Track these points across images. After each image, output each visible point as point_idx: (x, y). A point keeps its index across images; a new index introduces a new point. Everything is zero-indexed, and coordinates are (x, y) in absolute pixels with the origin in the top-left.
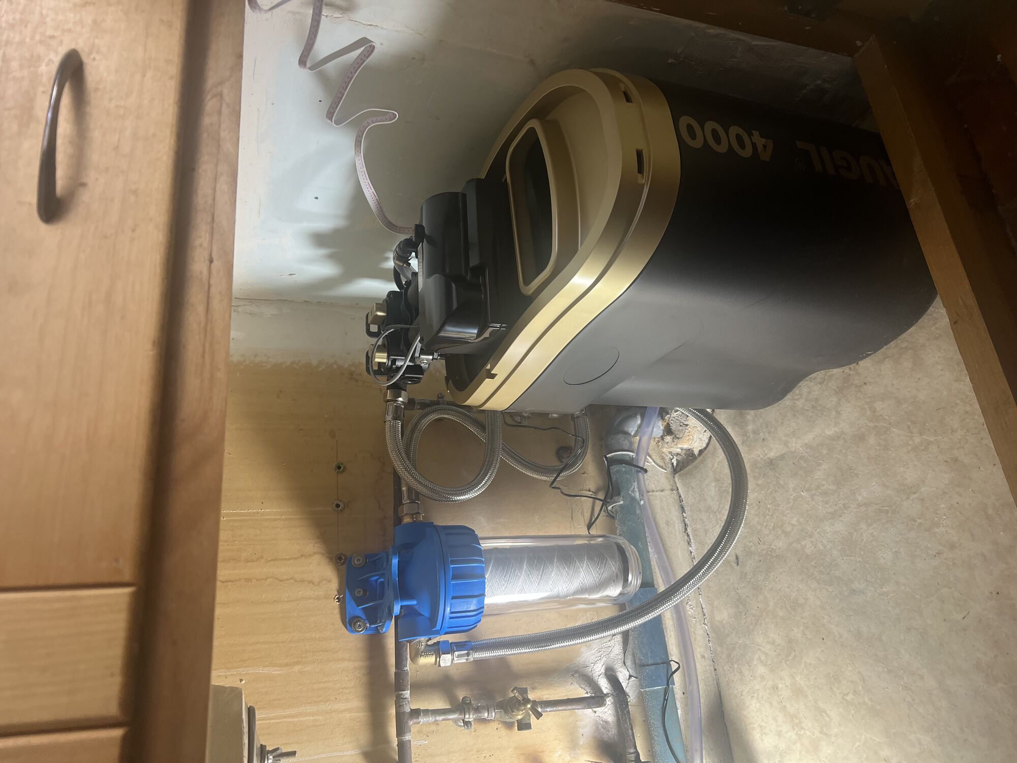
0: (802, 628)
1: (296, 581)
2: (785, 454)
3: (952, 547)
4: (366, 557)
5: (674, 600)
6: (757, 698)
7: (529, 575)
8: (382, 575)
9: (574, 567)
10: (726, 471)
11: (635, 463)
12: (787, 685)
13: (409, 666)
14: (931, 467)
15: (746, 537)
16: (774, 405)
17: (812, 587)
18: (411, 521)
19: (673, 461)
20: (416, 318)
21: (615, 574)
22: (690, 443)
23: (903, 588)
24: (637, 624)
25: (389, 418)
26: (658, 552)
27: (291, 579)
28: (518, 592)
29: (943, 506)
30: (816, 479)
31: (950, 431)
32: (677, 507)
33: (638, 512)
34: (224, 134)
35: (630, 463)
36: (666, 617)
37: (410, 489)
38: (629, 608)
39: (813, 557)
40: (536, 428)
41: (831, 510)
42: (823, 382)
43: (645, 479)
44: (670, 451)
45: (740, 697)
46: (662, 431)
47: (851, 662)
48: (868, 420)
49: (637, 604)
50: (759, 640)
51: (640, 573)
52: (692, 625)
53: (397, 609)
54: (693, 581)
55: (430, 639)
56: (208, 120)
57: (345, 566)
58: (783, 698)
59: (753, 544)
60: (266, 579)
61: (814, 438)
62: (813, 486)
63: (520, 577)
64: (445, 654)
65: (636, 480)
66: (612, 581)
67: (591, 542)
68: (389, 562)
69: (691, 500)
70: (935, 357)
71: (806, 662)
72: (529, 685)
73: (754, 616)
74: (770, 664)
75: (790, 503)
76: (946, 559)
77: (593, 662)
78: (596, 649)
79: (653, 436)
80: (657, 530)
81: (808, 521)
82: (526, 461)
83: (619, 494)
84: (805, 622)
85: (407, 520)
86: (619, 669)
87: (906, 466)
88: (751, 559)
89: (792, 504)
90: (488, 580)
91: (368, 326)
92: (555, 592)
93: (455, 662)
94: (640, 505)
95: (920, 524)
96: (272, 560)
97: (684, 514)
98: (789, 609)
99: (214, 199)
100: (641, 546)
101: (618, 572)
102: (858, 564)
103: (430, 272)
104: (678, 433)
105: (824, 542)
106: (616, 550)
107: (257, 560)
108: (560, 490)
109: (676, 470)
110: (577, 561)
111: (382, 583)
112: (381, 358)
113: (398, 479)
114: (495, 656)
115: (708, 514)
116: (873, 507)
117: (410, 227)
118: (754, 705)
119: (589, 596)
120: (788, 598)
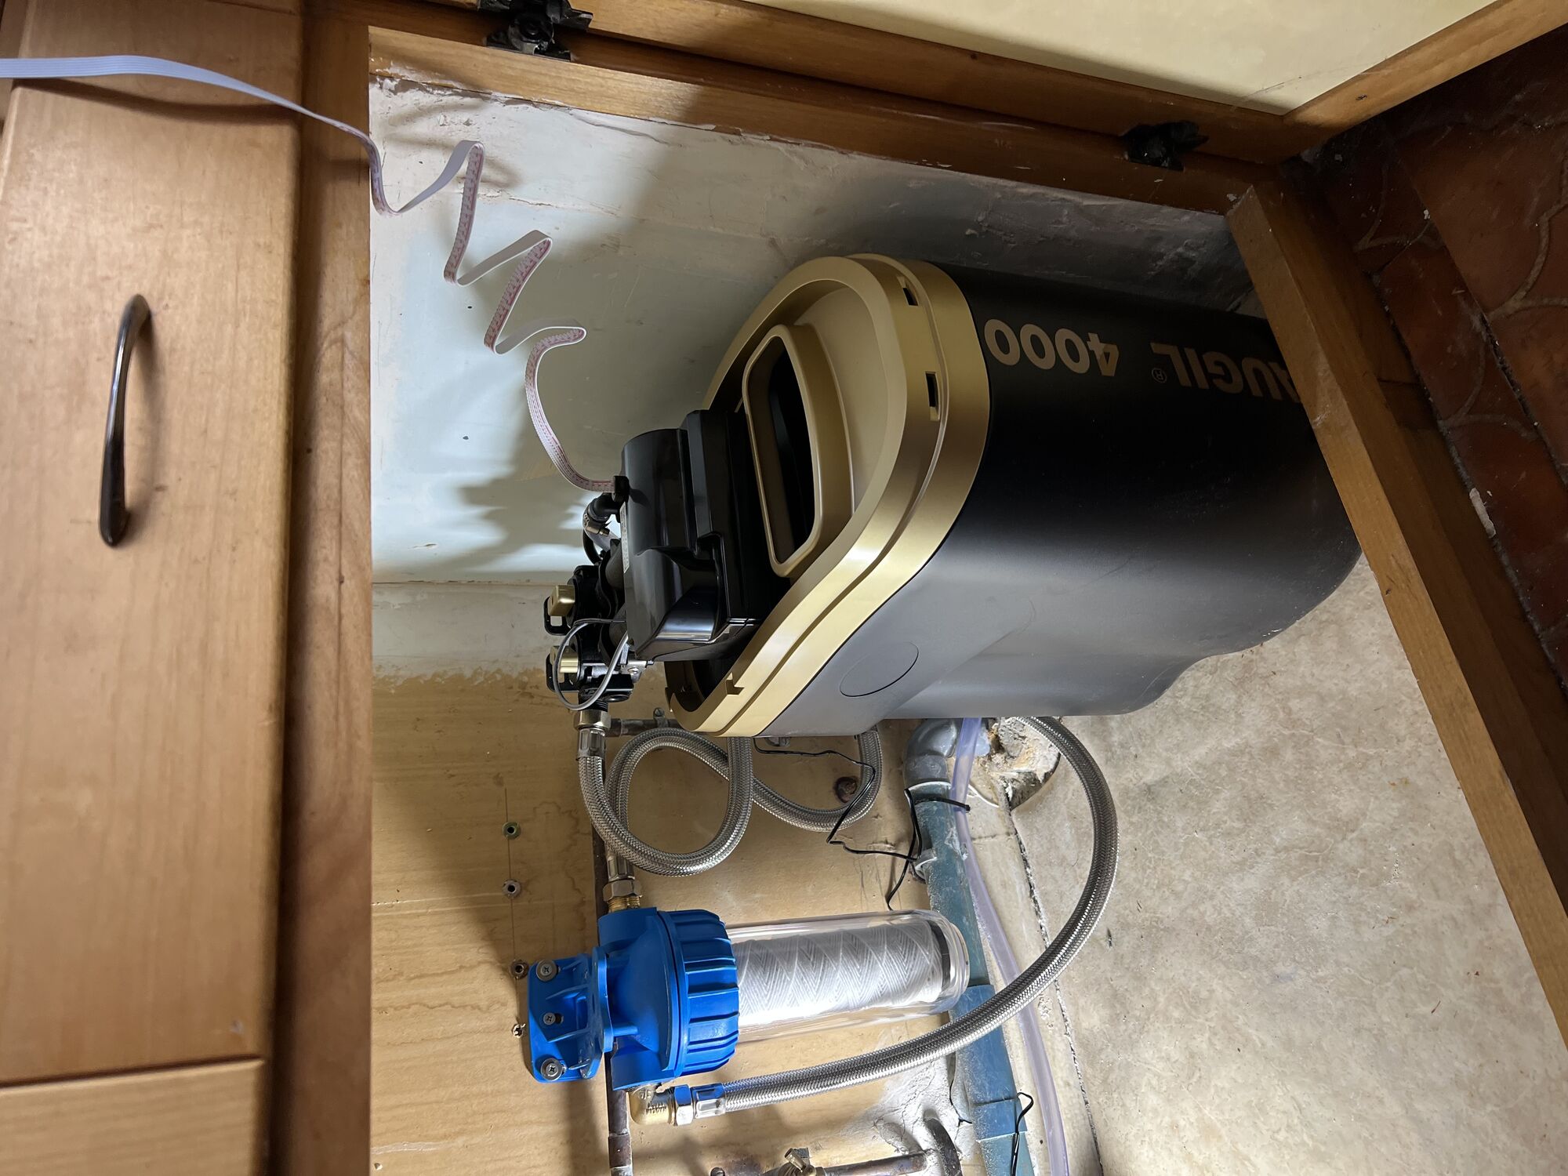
0: (1207, 1035)
1: (453, 1007)
2: (1168, 777)
3: (1410, 908)
4: (558, 964)
5: (1019, 1003)
6: (1149, 1143)
7: (802, 979)
8: (584, 991)
9: (869, 962)
10: (1084, 803)
11: (951, 799)
12: (1192, 1120)
13: (629, 1127)
14: (1372, 792)
15: (1119, 901)
16: (1148, 706)
17: (1219, 972)
18: (622, 908)
19: (1007, 790)
20: (619, 608)
21: (930, 969)
22: (1031, 762)
23: (1346, 969)
24: (966, 1042)
25: (584, 752)
26: (993, 930)
27: (447, 1004)
28: (788, 1005)
29: (1393, 849)
30: (1214, 813)
31: (1396, 740)
32: (1017, 860)
33: (959, 871)
34: (350, 396)
35: (942, 798)
36: (1010, 1026)
37: (619, 860)
38: (953, 1018)
39: (1218, 928)
40: (802, 754)
41: (1237, 858)
42: (1215, 672)
43: (968, 819)
44: (1003, 775)
45: (1124, 1143)
46: (989, 748)
47: (1280, 1083)
48: (1282, 726)
49: (966, 1012)
50: (1146, 1055)
51: (967, 963)
52: (1049, 1037)
53: (608, 1043)
54: (1044, 973)
55: (660, 1085)
56: (325, 379)
57: (526, 980)
58: (1187, 1141)
59: (1131, 911)
60: (409, 1007)
61: (1207, 753)
62: (1210, 824)
63: (789, 983)
64: (683, 1105)
65: (954, 824)
66: (926, 981)
67: (893, 922)
68: (592, 970)
69: (1037, 849)
70: (1367, 635)
71: (1216, 1085)
72: (811, 1143)
73: (1138, 1019)
74: (1165, 1091)
75: (1180, 849)
76: (1403, 926)
77: (904, 1102)
78: (908, 1083)
79: (976, 755)
80: (990, 896)
81: (1206, 875)
82: (790, 805)
83: (930, 846)
84: (1212, 1025)
85: (617, 906)
86: (944, 1111)
87: (1338, 793)
88: (1128, 934)
89: (1182, 850)
90: (742, 990)
91: (547, 618)
92: (842, 1002)
93: (699, 1117)
94: (962, 861)
95: (1363, 876)
96: (417, 977)
97: (1028, 869)
98: (1189, 1007)
99: (340, 491)
100: (967, 923)
101: (935, 967)
102: (1281, 937)
103: (641, 545)
104: (1012, 749)
105: (1232, 905)
106: (930, 931)
107: (395, 977)
108: (842, 846)
109: (1013, 803)
110: (872, 952)
111: (583, 1003)
112: (569, 666)
113: (600, 846)
114: (758, 1104)
115: (1062, 868)
116: (1297, 852)
117: (608, 480)
118: (1146, 1154)
119: (893, 1003)
120: (1185, 991)
